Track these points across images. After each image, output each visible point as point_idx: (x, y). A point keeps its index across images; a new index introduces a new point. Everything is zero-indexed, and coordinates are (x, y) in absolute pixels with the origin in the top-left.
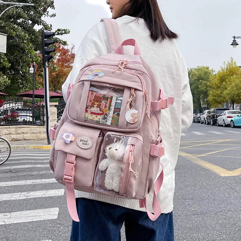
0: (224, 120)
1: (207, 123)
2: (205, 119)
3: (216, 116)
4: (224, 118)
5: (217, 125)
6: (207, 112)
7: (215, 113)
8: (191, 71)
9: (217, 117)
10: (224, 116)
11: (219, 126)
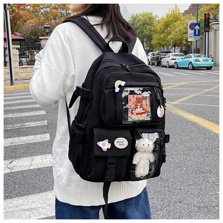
0: (168, 62)
1: (151, 64)
2: (150, 60)
3: (161, 57)
4: (168, 60)
5: (160, 66)
6: (151, 54)
7: (159, 56)
8: (136, 16)
9: (161, 59)
10: (168, 58)
11: (163, 66)
